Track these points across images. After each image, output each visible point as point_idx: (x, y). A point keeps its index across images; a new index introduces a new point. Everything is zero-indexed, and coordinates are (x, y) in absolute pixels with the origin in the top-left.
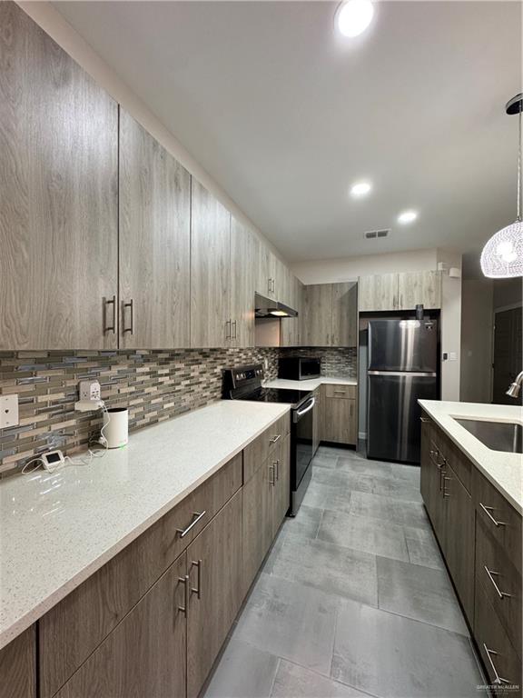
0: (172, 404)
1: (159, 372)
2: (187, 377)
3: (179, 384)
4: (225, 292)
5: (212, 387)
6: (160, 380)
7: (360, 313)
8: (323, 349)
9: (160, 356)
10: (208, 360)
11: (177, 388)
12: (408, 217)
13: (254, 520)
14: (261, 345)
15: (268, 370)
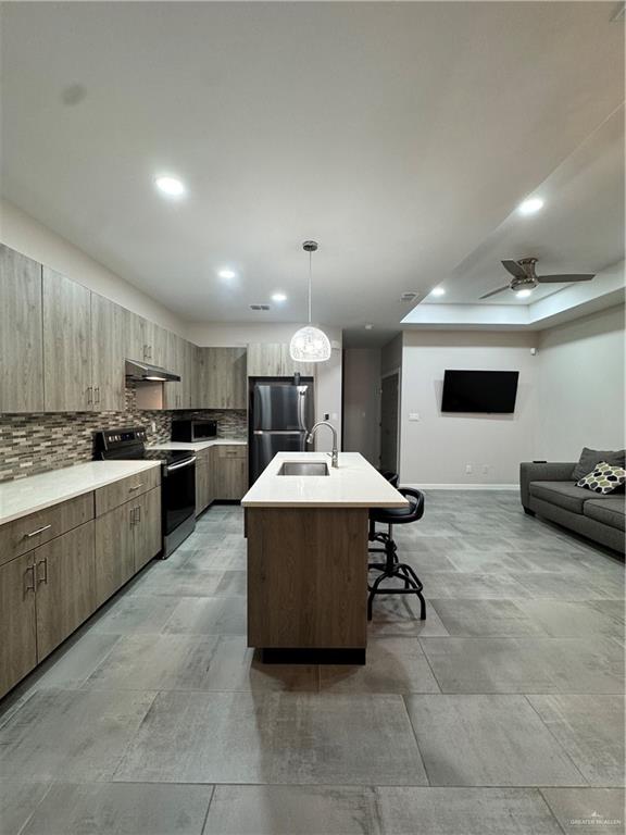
0: (30, 464)
1: (14, 434)
2: (48, 438)
3: (39, 445)
4: (85, 362)
5: (80, 449)
6: (15, 441)
7: (250, 378)
8: (223, 411)
9: (14, 419)
10: (74, 423)
11: (36, 449)
12: (279, 298)
13: (110, 549)
14: (146, 408)
15: (157, 433)
